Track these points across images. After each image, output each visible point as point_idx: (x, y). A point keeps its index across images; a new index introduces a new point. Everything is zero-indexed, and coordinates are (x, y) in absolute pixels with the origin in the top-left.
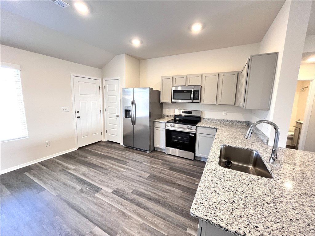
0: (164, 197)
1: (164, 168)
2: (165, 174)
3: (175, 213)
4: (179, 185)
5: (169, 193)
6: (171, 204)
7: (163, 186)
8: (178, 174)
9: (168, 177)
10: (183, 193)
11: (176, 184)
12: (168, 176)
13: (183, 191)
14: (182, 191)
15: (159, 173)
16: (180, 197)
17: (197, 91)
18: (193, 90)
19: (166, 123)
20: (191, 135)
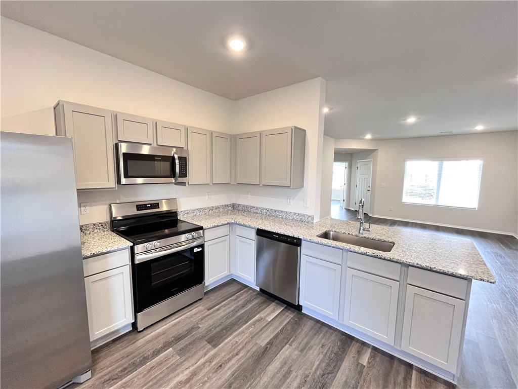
0: (304, 381)
1: (206, 354)
2: (230, 359)
3: (338, 371)
4: (270, 343)
5: (290, 367)
6: (318, 373)
7: (270, 373)
8: (239, 334)
9: (241, 355)
10: (291, 345)
11: (266, 349)
12: (237, 354)
13: (287, 344)
14: (287, 346)
15: (222, 371)
16: (302, 351)
17: (183, 160)
18: (176, 156)
19: (132, 248)
20: (196, 250)
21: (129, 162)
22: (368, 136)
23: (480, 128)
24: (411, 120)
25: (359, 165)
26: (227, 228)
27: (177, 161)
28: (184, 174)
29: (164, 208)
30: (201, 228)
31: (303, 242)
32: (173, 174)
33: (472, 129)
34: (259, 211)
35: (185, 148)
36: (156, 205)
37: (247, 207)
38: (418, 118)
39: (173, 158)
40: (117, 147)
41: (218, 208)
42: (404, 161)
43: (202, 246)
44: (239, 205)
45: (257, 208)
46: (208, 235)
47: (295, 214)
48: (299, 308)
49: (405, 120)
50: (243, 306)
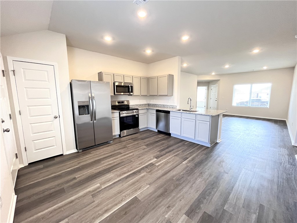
17: (132, 87)
18: (130, 86)
19: (119, 112)
20: (136, 116)
21: (117, 88)
22: (213, 74)
23: (265, 68)
24: (227, 66)
25: (212, 88)
26: (146, 110)
27: (130, 87)
28: (132, 92)
29: (126, 103)
30: (138, 109)
31: (170, 112)
32: (129, 92)
33: (262, 68)
34: (158, 106)
35: (132, 83)
36: (123, 102)
37: (154, 104)
38: (230, 66)
39: (129, 86)
40: (114, 83)
41: (142, 105)
42: (233, 85)
43: (138, 115)
44: (150, 104)
45: (157, 105)
46: (140, 112)
47: (170, 105)
48: (169, 134)
49: (224, 66)
50: (152, 134)
